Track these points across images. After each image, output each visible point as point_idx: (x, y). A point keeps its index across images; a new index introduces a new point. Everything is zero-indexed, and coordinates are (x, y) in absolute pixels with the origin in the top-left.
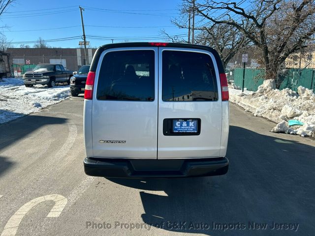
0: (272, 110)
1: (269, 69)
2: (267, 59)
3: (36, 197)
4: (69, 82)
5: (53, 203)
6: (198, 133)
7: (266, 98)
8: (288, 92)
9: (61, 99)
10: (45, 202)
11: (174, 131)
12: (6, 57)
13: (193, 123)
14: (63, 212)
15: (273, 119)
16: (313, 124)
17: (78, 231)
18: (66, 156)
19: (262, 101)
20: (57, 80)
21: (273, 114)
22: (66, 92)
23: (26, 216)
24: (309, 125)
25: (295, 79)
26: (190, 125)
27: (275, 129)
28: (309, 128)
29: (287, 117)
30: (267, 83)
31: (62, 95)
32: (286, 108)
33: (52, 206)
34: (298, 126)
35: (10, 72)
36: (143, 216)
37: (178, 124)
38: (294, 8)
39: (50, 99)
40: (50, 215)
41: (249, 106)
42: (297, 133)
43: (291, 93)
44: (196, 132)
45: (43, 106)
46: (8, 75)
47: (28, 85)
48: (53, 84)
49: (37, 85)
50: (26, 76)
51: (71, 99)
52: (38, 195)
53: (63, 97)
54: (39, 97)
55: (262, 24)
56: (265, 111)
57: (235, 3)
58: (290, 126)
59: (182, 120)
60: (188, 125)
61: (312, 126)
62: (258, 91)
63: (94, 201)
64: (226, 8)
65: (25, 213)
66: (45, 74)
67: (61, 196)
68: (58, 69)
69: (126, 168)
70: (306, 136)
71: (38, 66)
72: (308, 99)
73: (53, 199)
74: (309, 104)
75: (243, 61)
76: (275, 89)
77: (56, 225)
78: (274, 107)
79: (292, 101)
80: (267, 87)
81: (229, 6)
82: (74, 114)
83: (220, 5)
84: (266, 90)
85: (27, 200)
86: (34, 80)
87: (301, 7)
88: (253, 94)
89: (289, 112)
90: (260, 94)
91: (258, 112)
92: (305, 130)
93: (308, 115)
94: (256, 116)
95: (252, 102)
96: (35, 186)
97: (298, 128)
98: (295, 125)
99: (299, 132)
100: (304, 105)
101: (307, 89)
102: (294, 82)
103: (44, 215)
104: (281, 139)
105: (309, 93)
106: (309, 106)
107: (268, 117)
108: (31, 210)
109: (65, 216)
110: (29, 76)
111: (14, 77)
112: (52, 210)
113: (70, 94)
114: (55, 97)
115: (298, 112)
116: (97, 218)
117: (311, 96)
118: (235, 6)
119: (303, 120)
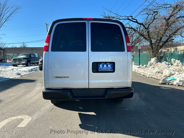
0: (157, 73)
1: (154, 52)
2: (152, 47)
3: (12, 117)
4: (38, 63)
5: (22, 120)
6: (114, 71)
7: (153, 67)
8: (165, 63)
9: (33, 72)
10: (17, 119)
11: (99, 70)
12: (3, 51)
13: (110, 65)
14: (28, 124)
15: (158, 78)
16: (183, 78)
17: (37, 134)
18: (33, 97)
19: (151, 69)
20: (31, 62)
21: (158, 75)
22: (36, 68)
23: (4, 126)
24: (180, 79)
25: (169, 57)
26: (109, 67)
27: (160, 82)
28: (180, 81)
29: (167, 76)
30: (153, 60)
31: (33, 69)
32: (166, 71)
33: (22, 121)
34: (174, 81)
35: (4, 59)
36: (80, 125)
37: (101, 66)
38: (165, 19)
39: (26, 71)
40: (19, 126)
41: (144, 73)
42: (174, 84)
43: (167, 64)
44: (112, 70)
45: (22, 75)
46: (3, 61)
47: (14, 65)
48: (29, 64)
49: (19, 66)
50: (13, 60)
51: (39, 72)
52: (13, 116)
53: (34, 70)
54: (20, 70)
55: (148, 28)
56: (153, 74)
57: (132, 16)
58: (169, 81)
59: (103, 64)
60: (107, 66)
61: (182, 79)
62: (148, 64)
63: (49, 118)
64: (127, 19)
65: (3, 125)
66: (24, 59)
67: (28, 116)
68: (32, 56)
69: (69, 94)
70: (179, 85)
71: (21, 55)
72: (178, 66)
73: (22, 118)
74: (179, 68)
75: (138, 48)
76: (158, 63)
77: (23, 131)
78: (159, 71)
79: (169, 67)
80: (154, 62)
81: (129, 18)
82: (40, 78)
83: (123, 18)
84: (153, 64)
85: (5, 118)
86: (18, 62)
87: (169, 19)
88: (146, 66)
89: (167, 73)
90: (149, 66)
91: (149, 75)
92: (178, 82)
93: (179, 74)
94: (149, 77)
95: (145, 70)
96: (12, 112)
97: (174, 82)
98: (172, 80)
99: (175, 83)
100: (176, 69)
101: (176, 60)
102: (169, 59)
103: (16, 126)
104: (164, 87)
105: (178, 62)
106: (179, 70)
107: (155, 77)
108: (8, 123)
109: (29, 126)
110: (15, 60)
111: (6, 62)
112: (21, 123)
113: (38, 69)
114: (29, 70)
115: (173, 73)
116: (50, 127)
117: (179, 64)
118: (132, 18)
119: (176, 77)
